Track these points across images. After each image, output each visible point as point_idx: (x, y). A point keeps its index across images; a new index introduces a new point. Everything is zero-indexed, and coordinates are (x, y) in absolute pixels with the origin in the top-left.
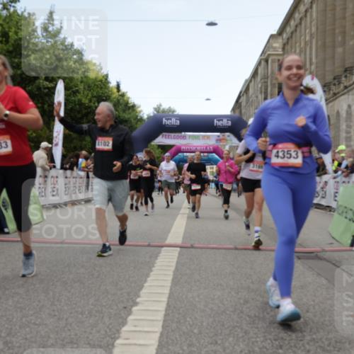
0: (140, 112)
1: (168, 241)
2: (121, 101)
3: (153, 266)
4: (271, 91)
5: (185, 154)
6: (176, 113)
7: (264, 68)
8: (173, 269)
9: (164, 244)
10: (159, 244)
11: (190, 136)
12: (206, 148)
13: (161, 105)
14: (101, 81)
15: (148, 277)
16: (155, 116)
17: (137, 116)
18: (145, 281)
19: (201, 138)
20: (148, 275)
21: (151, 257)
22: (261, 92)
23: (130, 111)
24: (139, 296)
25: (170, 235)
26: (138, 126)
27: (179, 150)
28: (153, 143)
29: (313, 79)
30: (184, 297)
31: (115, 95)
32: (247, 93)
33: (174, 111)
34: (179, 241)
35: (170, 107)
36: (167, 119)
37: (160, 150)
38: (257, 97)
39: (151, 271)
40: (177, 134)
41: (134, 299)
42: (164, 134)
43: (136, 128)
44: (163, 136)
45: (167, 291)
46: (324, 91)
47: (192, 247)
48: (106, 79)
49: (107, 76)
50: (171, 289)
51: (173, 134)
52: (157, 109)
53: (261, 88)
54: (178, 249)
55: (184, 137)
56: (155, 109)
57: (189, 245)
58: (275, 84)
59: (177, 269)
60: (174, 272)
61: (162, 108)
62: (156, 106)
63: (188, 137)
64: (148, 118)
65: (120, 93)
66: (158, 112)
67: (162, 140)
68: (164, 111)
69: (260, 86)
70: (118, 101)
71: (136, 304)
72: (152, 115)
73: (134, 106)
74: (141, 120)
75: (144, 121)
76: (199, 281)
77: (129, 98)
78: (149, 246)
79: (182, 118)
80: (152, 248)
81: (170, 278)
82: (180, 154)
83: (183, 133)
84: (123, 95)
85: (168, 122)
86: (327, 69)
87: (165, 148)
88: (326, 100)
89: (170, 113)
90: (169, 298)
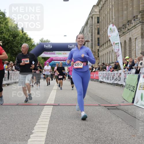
0: (33, 42)
1: (47, 103)
2: (24, 37)
3: (41, 115)
4: (94, 31)
5: (55, 61)
6: (50, 42)
7: (91, 21)
8: (50, 116)
9: (45, 104)
10: (43, 104)
11: (57, 53)
12: (65, 59)
13: (43, 39)
14: (14, 27)
15: (38, 120)
16: (40, 44)
17: (32, 44)
18: (37, 122)
19: (62, 53)
20: (38, 119)
21: (39, 111)
22: (90, 32)
23: (29, 41)
24: (33, 130)
25: (48, 100)
26: (32, 48)
27: (52, 60)
28: (39, 57)
29: (113, 26)
30: (55, 129)
31: (21, 34)
32: (83, 33)
33: (49, 41)
34: (53, 103)
35: (47, 40)
36: (46, 45)
37: (43, 60)
38: (88, 35)
39: (39, 117)
40: (51, 52)
41: (31, 131)
42: (45, 52)
43: (31, 49)
44: (44, 53)
45: (47, 126)
46: (119, 31)
47: (59, 105)
48: (17, 26)
49: (17, 25)
50: (49, 126)
51: (49, 52)
52: (41, 41)
53: (90, 30)
54: (52, 106)
55: (54, 54)
56: (40, 40)
57: (57, 105)
58: (96, 28)
59: (51, 116)
60: (50, 117)
61: (43, 40)
62: (41, 39)
63: (56, 54)
64: (37, 45)
65: (24, 33)
66: (42, 42)
67: (44, 55)
68: (44, 42)
69: (89, 29)
70: (23, 37)
71: (32, 133)
72: (39, 43)
73: (30, 39)
74: (34, 45)
75: (36, 46)
76: (62, 121)
77: (28, 35)
78: (38, 105)
79: (53, 45)
80: (40, 106)
81: (48, 120)
82: (53, 61)
83: (54, 52)
84: (25, 34)
85: (47, 47)
86: (120, 21)
87: (45, 59)
88: (119, 36)
89: (47, 42)
90: (48, 130)
